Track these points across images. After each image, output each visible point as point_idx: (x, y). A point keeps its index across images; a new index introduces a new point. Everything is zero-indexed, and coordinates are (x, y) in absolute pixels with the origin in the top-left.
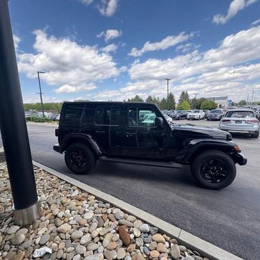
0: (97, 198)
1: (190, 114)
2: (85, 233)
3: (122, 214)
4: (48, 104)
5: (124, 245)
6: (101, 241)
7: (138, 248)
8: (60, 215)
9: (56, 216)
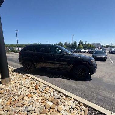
0: (32, 78)
1: (82, 50)
2: (24, 87)
3: (38, 82)
4: (21, 45)
5: (36, 90)
6: (29, 89)
7: (40, 90)
8: (17, 82)
9: (16, 82)
